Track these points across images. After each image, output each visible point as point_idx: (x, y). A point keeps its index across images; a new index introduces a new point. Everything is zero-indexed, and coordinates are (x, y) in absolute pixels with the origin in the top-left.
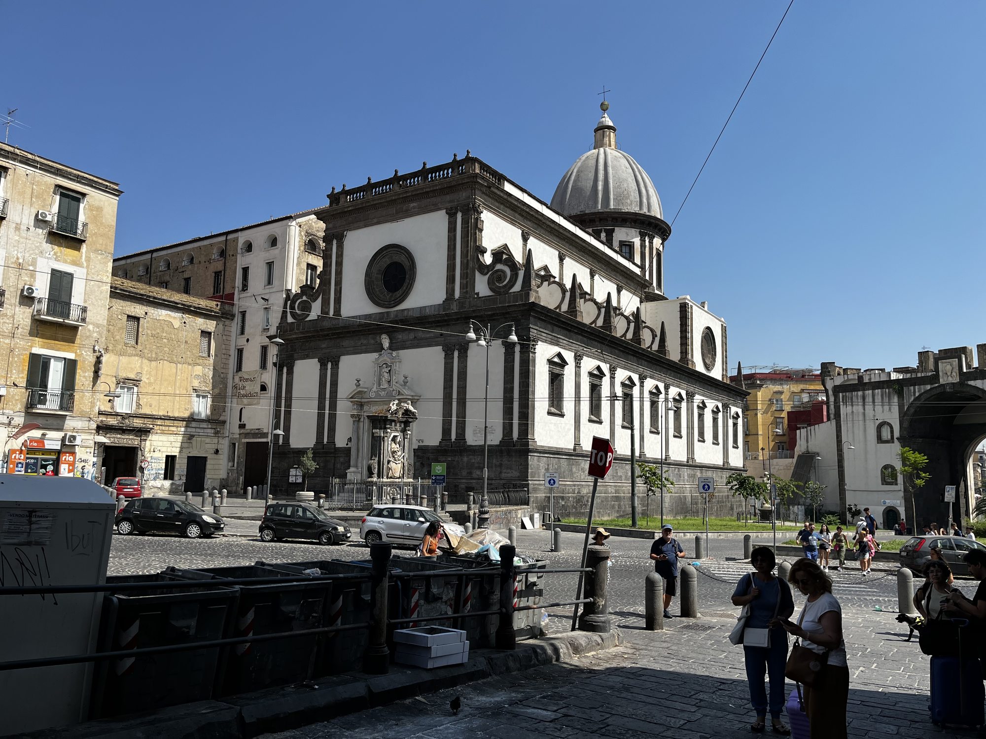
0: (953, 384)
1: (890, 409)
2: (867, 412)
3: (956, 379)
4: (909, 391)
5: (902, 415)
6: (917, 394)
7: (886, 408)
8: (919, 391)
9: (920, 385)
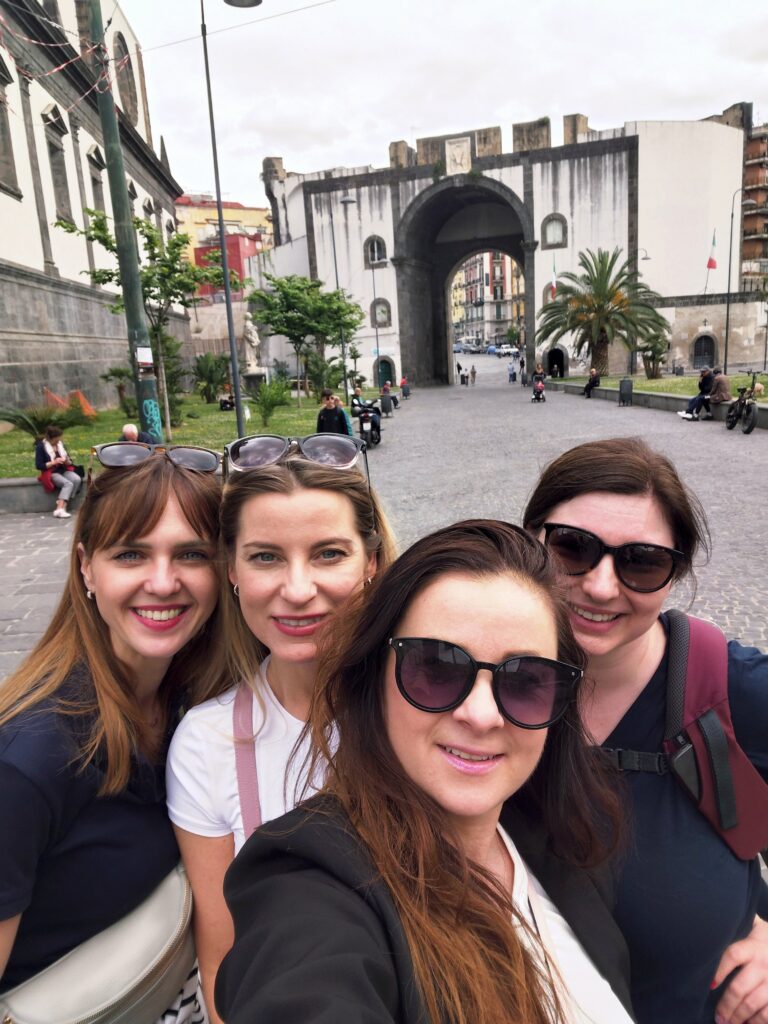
0: (463, 175)
1: (381, 217)
2: (350, 222)
3: (466, 169)
4: (407, 187)
5: (398, 226)
6: (417, 192)
7: (376, 213)
8: (419, 188)
9: (420, 178)
